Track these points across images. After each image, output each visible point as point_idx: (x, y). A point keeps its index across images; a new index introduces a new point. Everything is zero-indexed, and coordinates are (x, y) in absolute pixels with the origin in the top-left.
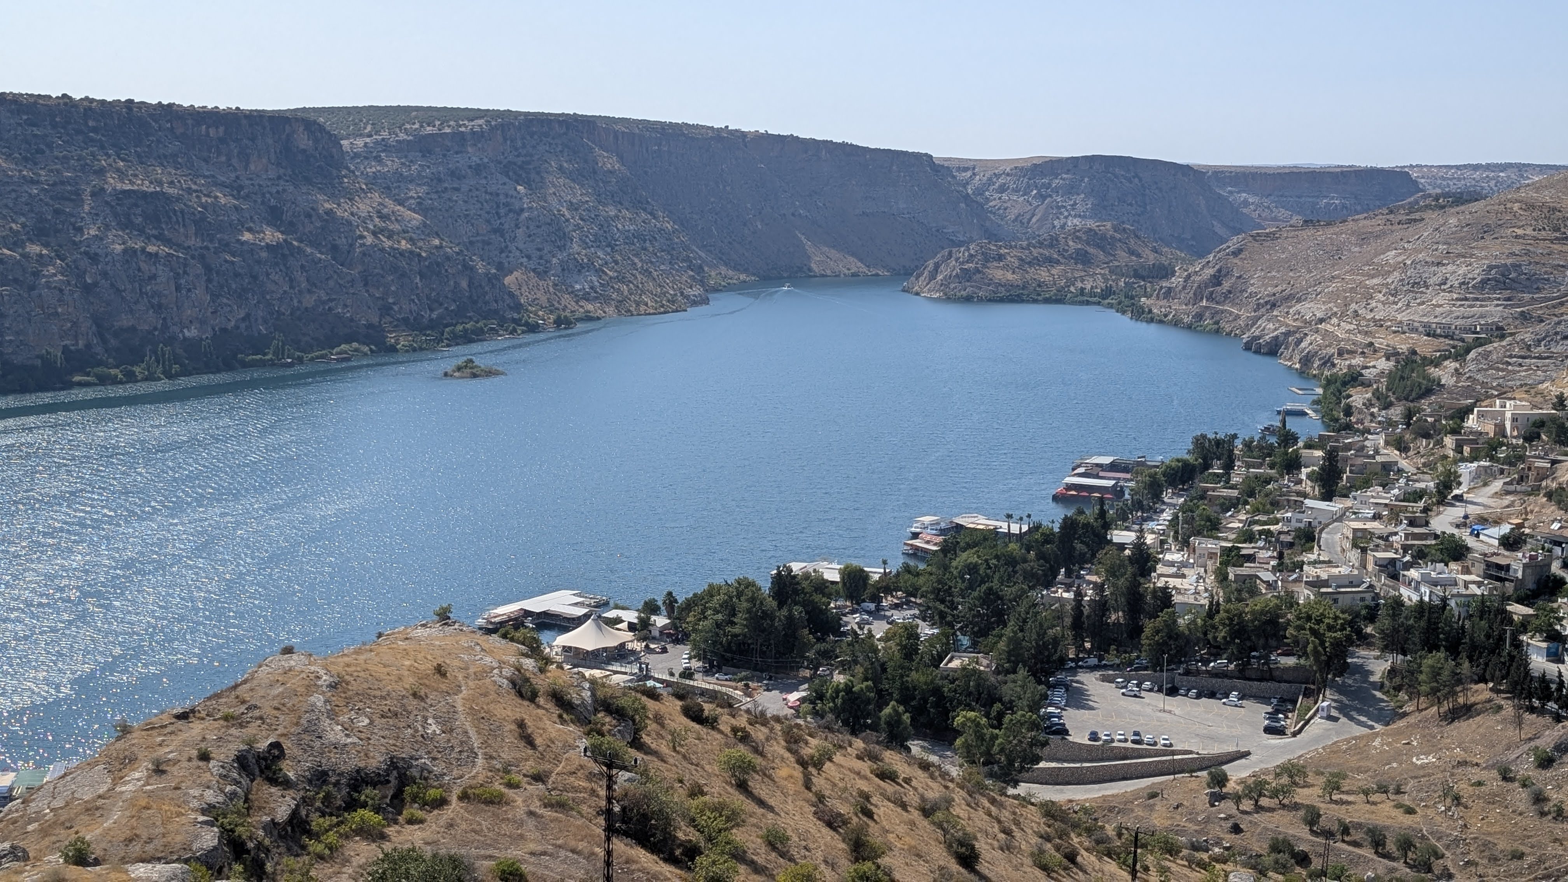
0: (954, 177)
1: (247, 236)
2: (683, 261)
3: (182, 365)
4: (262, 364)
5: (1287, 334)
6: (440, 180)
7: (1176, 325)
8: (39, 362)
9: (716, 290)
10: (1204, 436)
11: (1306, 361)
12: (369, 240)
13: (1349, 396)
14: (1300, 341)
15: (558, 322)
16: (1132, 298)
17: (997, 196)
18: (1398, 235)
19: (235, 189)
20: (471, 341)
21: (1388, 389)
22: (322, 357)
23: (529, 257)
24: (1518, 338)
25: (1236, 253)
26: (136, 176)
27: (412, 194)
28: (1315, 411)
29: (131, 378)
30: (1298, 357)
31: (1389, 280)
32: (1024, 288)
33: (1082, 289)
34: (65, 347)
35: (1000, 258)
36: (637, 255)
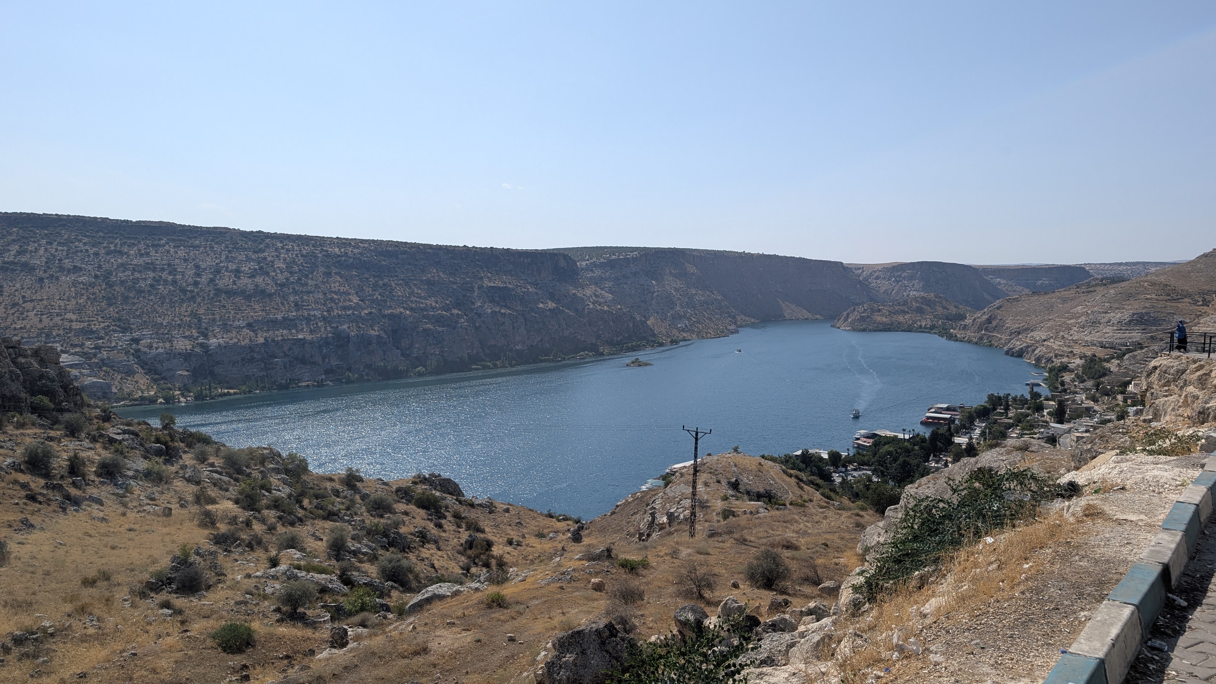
0: (853, 272)
1: (541, 305)
2: (726, 313)
3: (516, 361)
4: (548, 361)
5: (1028, 347)
6: (618, 279)
7: (969, 342)
8: (458, 360)
9: (740, 326)
10: (993, 395)
11: (1038, 360)
12: (591, 306)
13: (1063, 377)
14: (1034, 350)
15: (672, 342)
16: (946, 330)
17: (875, 281)
18: (1083, 298)
19: (535, 284)
20: (635, 350)
21: (1083, 373)
22: (573, 357)
23: (658, 313)
24: (1151, 348)
25: (999, 308)
26: (495, 280)
27: (607, 285)
28: (1045, 384)
29: (495, 366)
30: (1034, 358)
31: (1080, 321)
32: (892, 325)
33: (921, 325)
34: (468, 353)
35: (879, 311)
36: (705, 311)
